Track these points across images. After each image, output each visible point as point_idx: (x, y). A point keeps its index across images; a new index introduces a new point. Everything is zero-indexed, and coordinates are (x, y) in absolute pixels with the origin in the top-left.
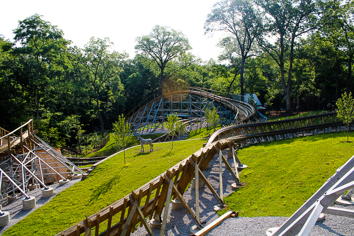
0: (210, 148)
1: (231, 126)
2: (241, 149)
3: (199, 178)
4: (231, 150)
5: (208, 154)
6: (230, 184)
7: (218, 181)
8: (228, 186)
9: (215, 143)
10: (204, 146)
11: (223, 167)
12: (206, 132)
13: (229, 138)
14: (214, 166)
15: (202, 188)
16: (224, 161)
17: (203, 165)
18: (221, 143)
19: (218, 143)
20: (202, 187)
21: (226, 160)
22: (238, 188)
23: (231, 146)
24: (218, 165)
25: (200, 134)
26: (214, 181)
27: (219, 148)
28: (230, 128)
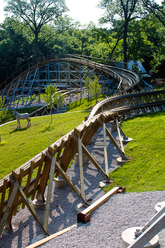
0: (93, 121)
1: (115, 97)
2: (126, 120)
3: (83, 153)
4: (115, 122)
5: (92, 127)
6: (116, 158)
7: (103, 156)
8: (113, 161)
9: (98, 116)
10: (86, 119)
11: (107, 141)
12: (86, 103)
13: (112, 110)
14: (97, 140)
15: (86, 164)
16: (108, 134)
17: (86, 140)
18: (104, 115)
19: (102, 115)
20: (85, 162)
21: (110, 133)
22: (124, 163)
23: (115, 118)
24: (101, 139)
25: (81, 106)
26: (98, 156)
27: (102, 121)
28: (113, 99)
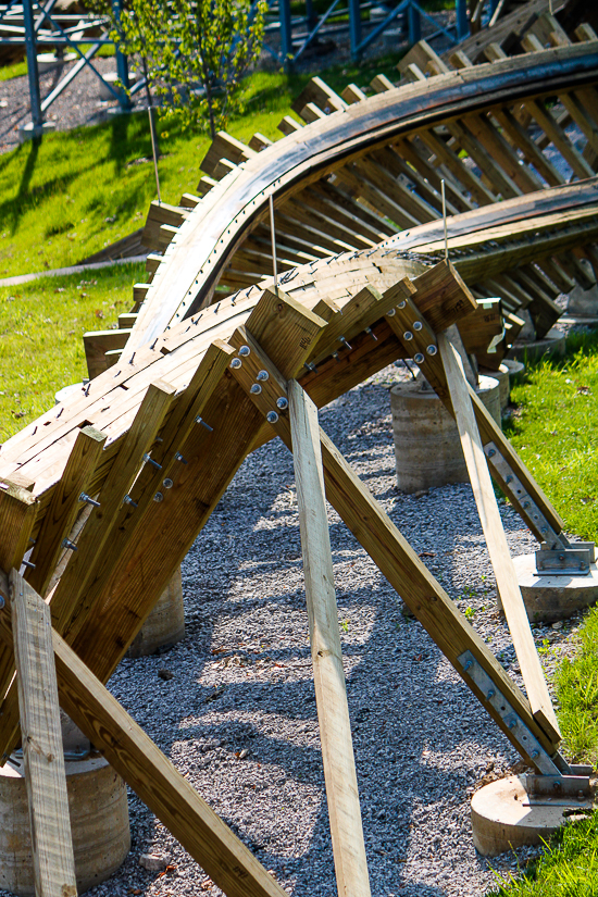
0: (177, 376)
1: (422, 85)
2: (561, 356)
3: (75, 750)
4: (435, 379)
5: (162, 450)
7: (308, 767)
8: (431, 820)
9: (231, 316)
10: (99, 354)
11: (344, 598)
12: (101, 182)
13: (402, 240)
14: (243, 590)
15: (117, 873)
16: (357, 525)
17: (110, 599)
18: (305, 302)
19: (274, 310)
20: (112, 858)
21: (382, 509)
22: (556, 836)
23: (436, 328)
24: (290, 581)
25: (37, 220)
26: (254, 772)
27: (280, 366)
28: (400, 109)
